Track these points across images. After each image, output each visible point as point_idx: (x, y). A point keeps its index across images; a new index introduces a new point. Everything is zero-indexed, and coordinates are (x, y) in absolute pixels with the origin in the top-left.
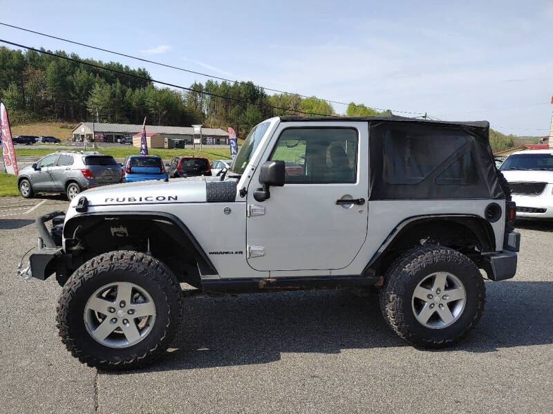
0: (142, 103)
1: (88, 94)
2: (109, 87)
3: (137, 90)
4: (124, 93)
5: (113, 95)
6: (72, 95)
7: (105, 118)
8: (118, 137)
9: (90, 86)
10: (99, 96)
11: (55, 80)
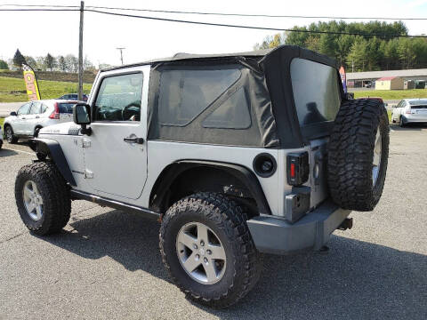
0: (394, 51)
1: (348, 51)
2: (365, 42)
3: (391, 41)
4: (378, 45)
5: (368, 48)
6: (337, 53)
7: (359, 68)
8: (367, 83)
9: (350, 43)
10: (357, 50)
11: (325, 44)
